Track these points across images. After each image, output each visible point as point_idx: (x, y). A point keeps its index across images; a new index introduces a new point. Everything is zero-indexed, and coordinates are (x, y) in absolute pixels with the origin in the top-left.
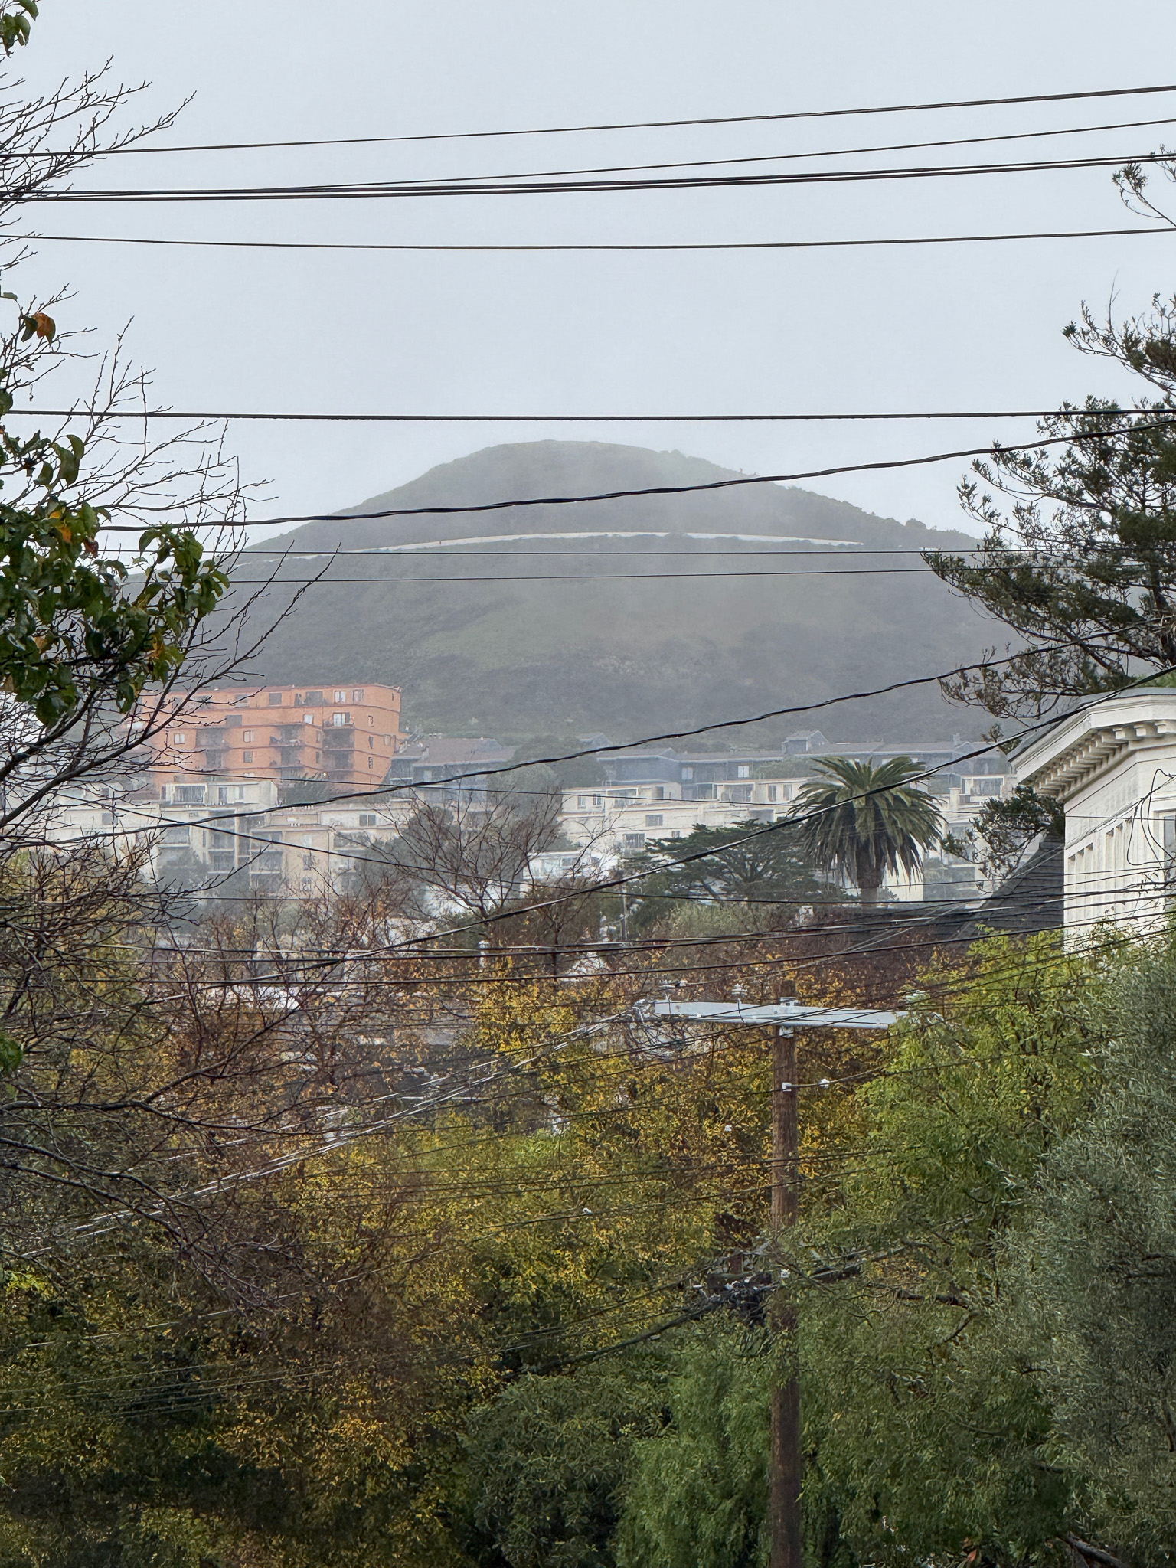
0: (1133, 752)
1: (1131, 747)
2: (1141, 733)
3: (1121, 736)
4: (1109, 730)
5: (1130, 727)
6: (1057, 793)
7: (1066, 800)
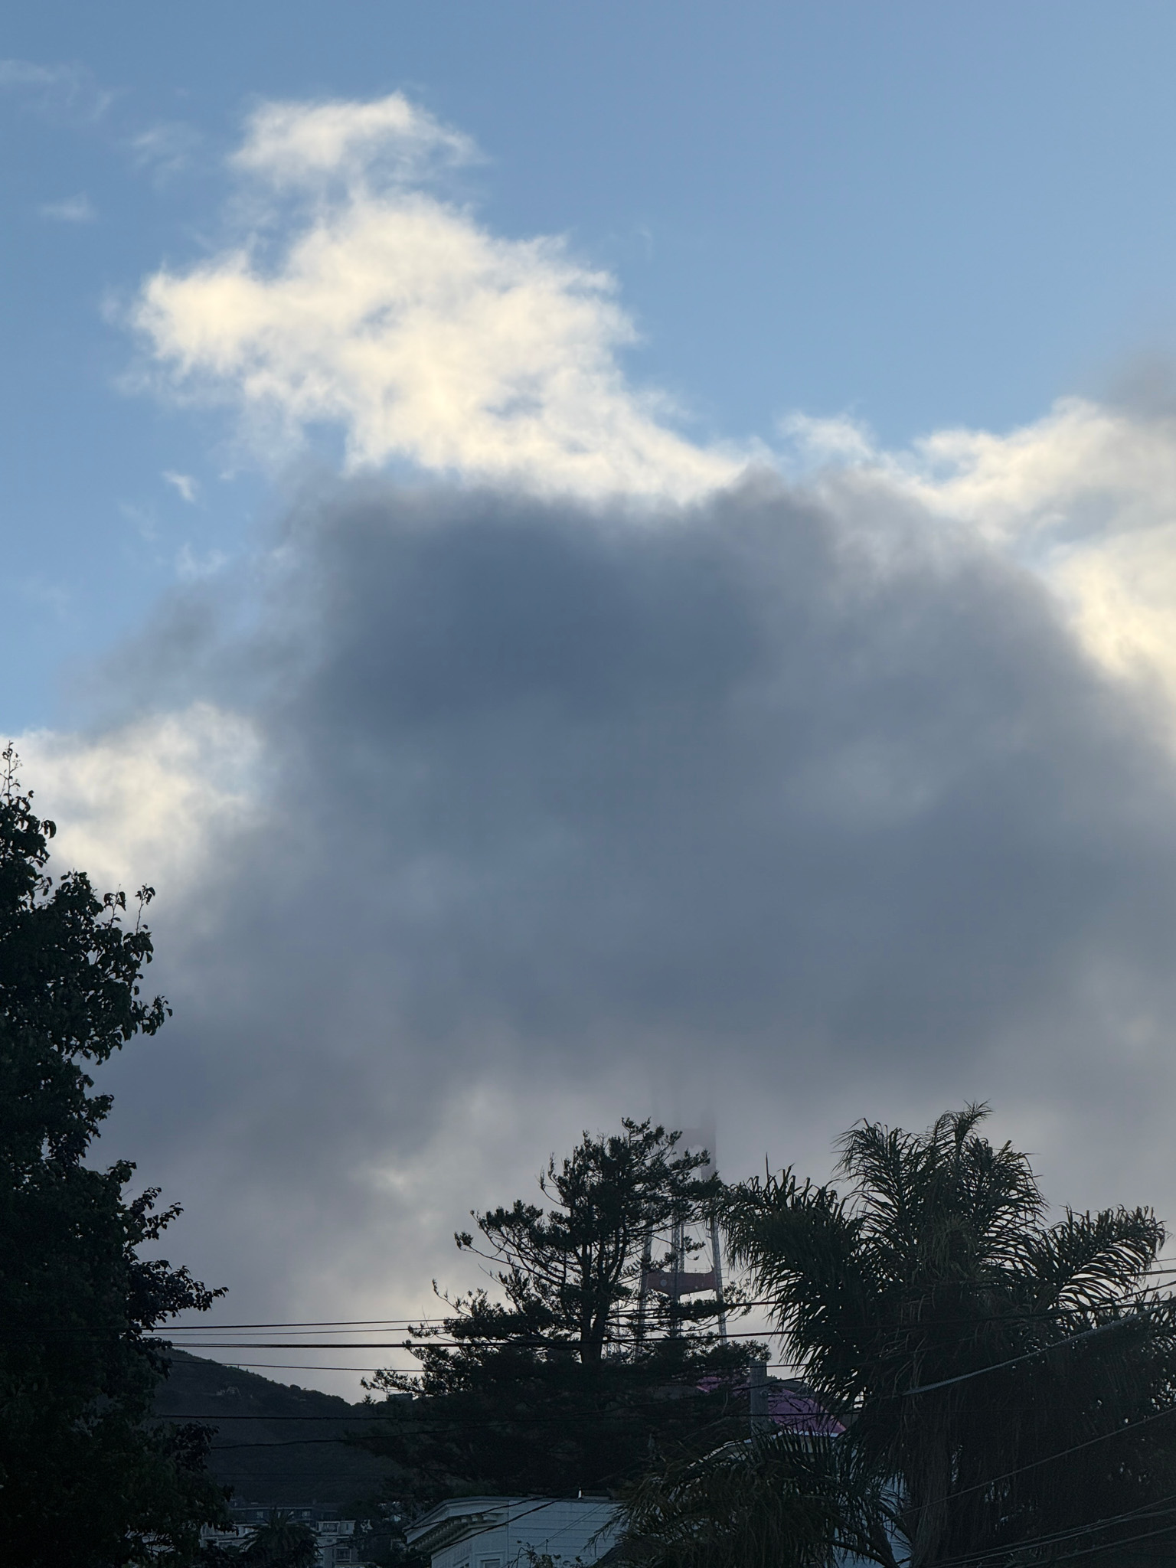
0: (470, 1529)
1: (469, 1527)
2: (475, 1519)
3: (464, 1521)
4: (459, 1518)
5: (469, 1517)
6: (428, 1549)
7: (432, 1553)
